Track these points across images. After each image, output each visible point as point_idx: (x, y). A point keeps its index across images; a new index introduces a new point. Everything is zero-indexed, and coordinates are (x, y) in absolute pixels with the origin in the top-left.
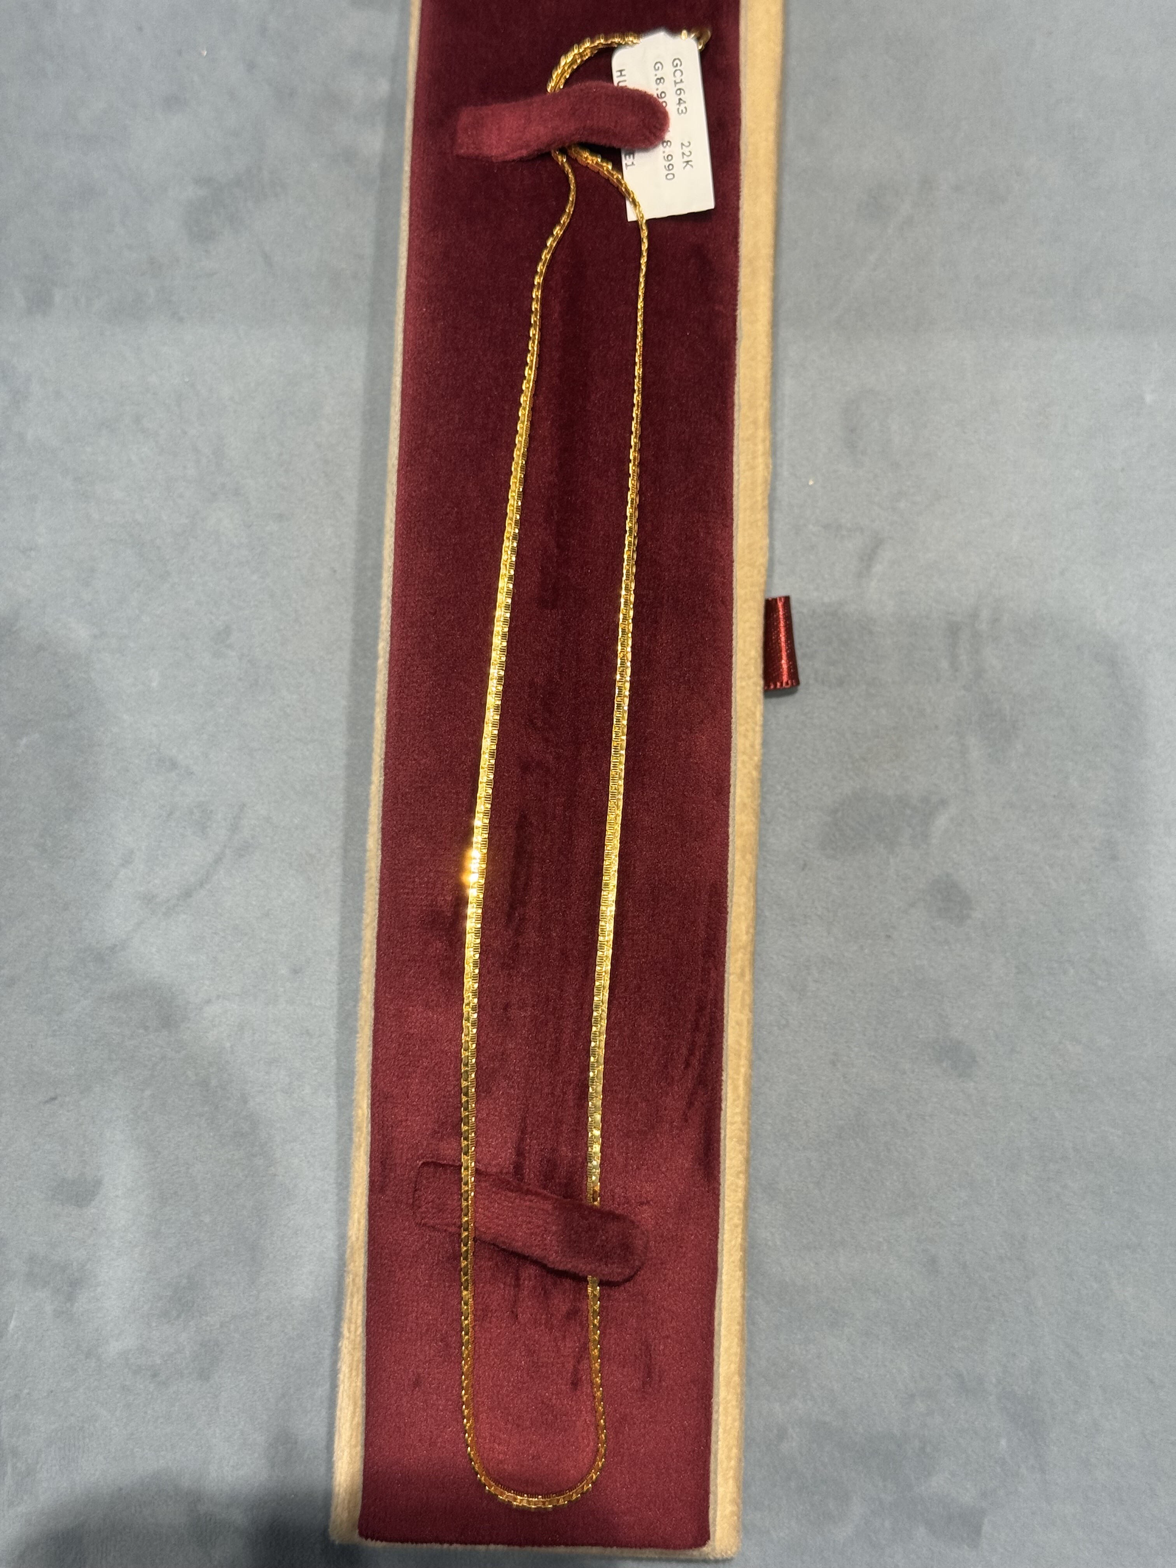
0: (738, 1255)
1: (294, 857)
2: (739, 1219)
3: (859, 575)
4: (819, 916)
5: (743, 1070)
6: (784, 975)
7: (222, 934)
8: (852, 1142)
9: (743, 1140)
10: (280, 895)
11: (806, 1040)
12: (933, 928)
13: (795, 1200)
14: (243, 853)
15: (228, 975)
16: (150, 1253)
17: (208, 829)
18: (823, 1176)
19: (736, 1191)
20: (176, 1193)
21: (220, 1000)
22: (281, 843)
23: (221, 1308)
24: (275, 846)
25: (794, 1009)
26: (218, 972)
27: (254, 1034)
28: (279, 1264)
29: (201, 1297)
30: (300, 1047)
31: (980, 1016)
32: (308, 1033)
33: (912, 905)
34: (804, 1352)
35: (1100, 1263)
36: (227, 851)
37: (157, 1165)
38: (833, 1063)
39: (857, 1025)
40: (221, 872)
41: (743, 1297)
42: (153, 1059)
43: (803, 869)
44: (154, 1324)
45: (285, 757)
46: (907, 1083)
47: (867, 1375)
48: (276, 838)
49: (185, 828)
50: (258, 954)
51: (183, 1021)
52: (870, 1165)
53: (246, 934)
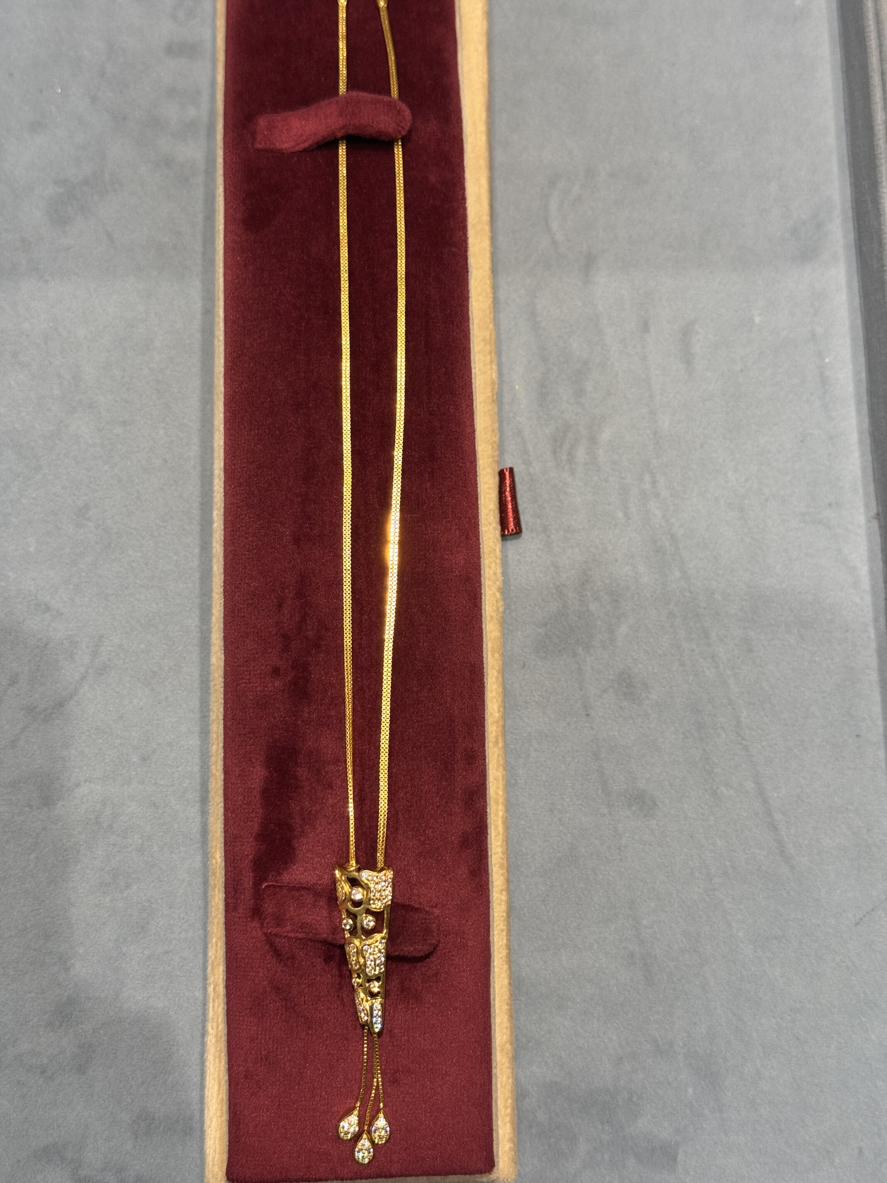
1: (141, 674)
7: (87, 733)
8: (568, 869)
10: (131, 702)
11: (530, 794)
12: (620, 707)
14: (102, 672)
15: (93, 764)
16: (37, 978)
17: (75, 656)
18: (547, 895)
21: (87, 783)
22: (131, 664)
23: (93, 1018)
24: (127, 666)
25: (521, 772)
26: (86, 762)
27: (114, 807)
28: (137, 982)
29: (78, 1010)
30: (150, 816)
31: (658, 772)
32: (154, 805)
33: (605, 691)
34: (538, 1029)
35: (755, 951)
36: (90, 671)
37: (42, 910)
38: (552, 811)
39: (568, 782)
40: (86, 687)
42: (37, 830)
43: (523, 668)
44: (41, 1033)
45: (132, 599)
46: (607, 823)
47: (586, 1045)
48: (127, 660)
49: (57, 655)
50: (115, 747)
51: (59, 800)
52: (582, 886)
53: (106, 733)
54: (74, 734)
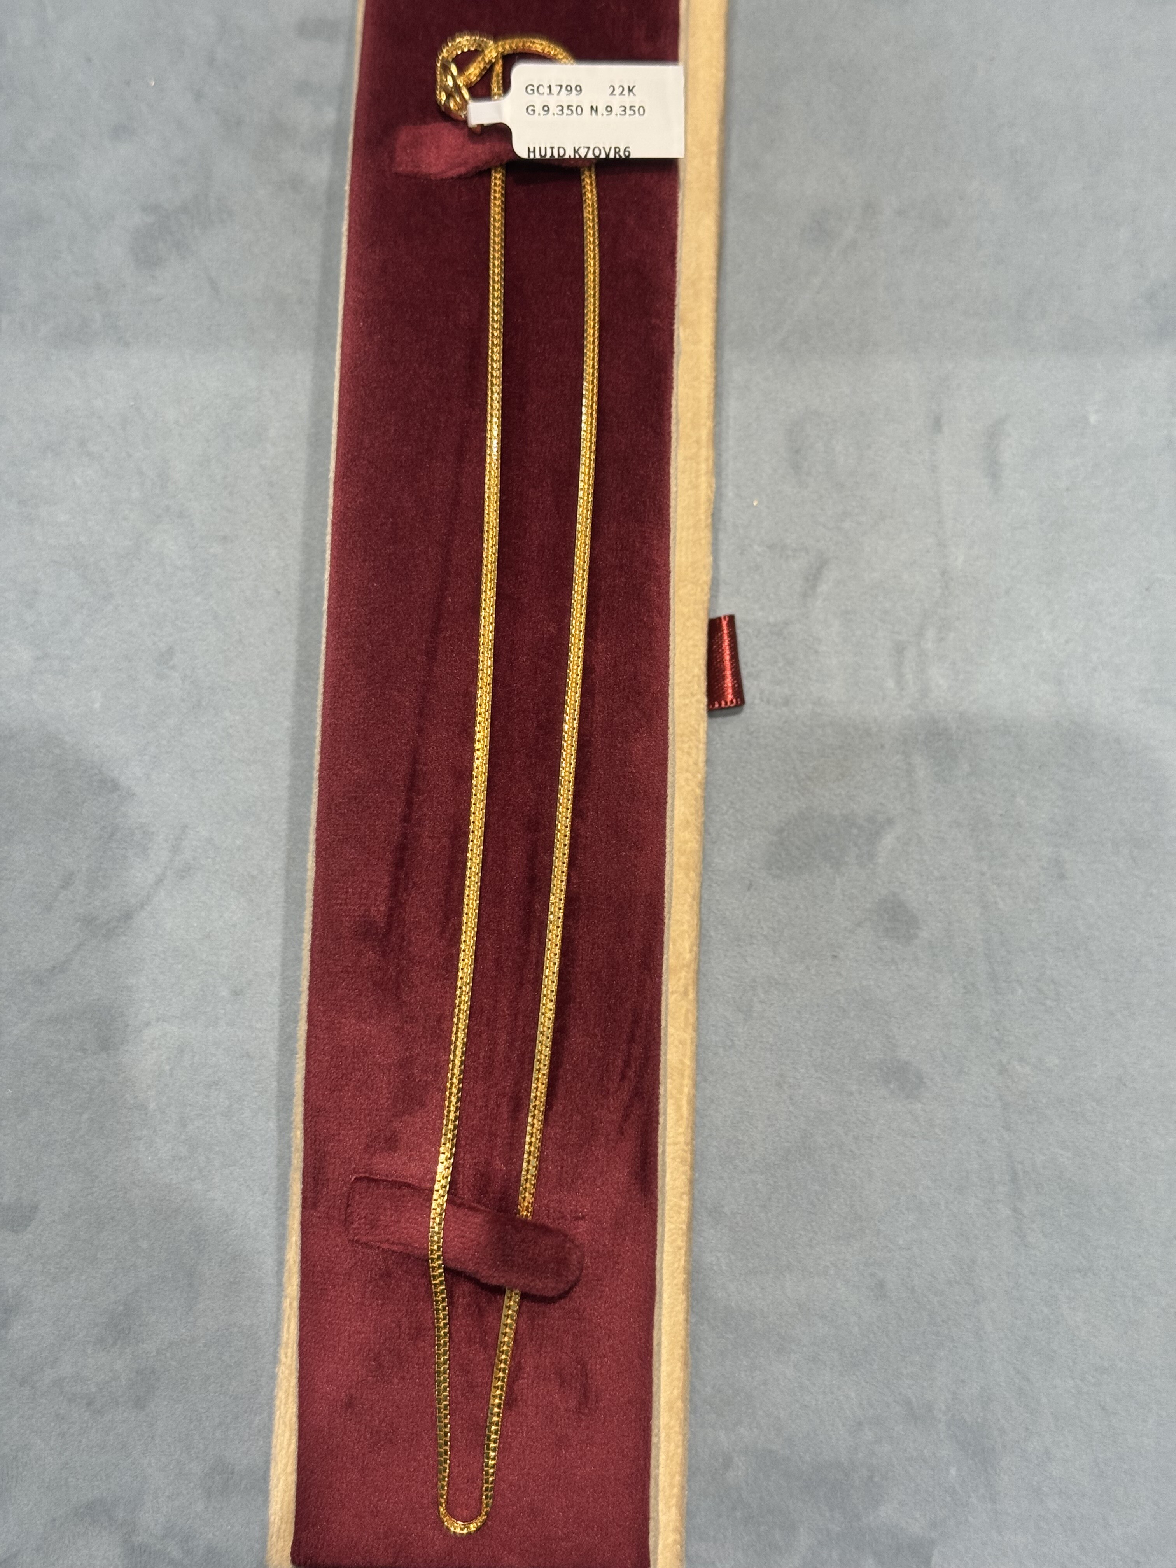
0: (681, 1277)
1: (236, 878)
2: (682, 1241)
3: (805, 595)
4: (765, 936)
5: (686, 1090)
6: (730, 995)
7: (162, 956)
8: (799, 1165)
9: (686, 1162)
10: (221, 917)
11: (752, 1061)
12: (879, 948)
13: (741, 1224)
14: (184, 874)
15: (168, 997)
16: (86, 1279)
17: (150, 851)
18: (770, 1199)
19: (680, 1213)
20: (113, 1218)
21: (160, 1023)
22: (222, 865)
23: (157, 1335)
24: (217, 867)
25: (740, 1030)
26: (159, 994)
27: (194, 1056)
28: (217, 1290)
29: (138, 1323)
30: (241, 1069)
31: (928, 1037)
32: (248, 1055)
33: (859, 925)
34: (750, 1379)
36: (169, 873)
37: (94, 1189)
38: (779, 1085)
39: (804, 1046)
40: (162, 894)
41: (687, 1320)
42: (92, 1082)
43: (749, 889)
44: (89, 1352)
45: (227, 778)
46: (854, 1105)
47: (814, 1402)
48: (218, 859)
49: (126, 849)
50: (199, 976)
51: (122, 1044)
52: (817, 1188)
53: (186, 956)
54: (144, 956)
